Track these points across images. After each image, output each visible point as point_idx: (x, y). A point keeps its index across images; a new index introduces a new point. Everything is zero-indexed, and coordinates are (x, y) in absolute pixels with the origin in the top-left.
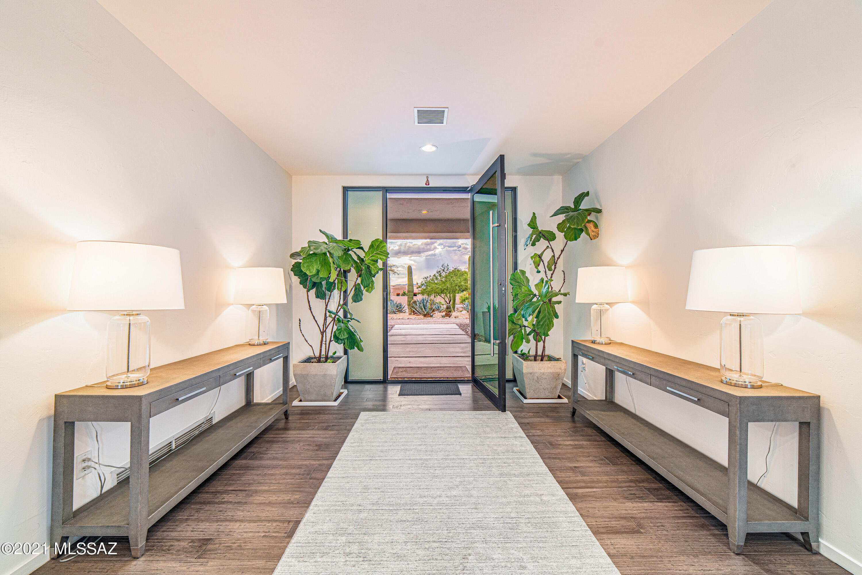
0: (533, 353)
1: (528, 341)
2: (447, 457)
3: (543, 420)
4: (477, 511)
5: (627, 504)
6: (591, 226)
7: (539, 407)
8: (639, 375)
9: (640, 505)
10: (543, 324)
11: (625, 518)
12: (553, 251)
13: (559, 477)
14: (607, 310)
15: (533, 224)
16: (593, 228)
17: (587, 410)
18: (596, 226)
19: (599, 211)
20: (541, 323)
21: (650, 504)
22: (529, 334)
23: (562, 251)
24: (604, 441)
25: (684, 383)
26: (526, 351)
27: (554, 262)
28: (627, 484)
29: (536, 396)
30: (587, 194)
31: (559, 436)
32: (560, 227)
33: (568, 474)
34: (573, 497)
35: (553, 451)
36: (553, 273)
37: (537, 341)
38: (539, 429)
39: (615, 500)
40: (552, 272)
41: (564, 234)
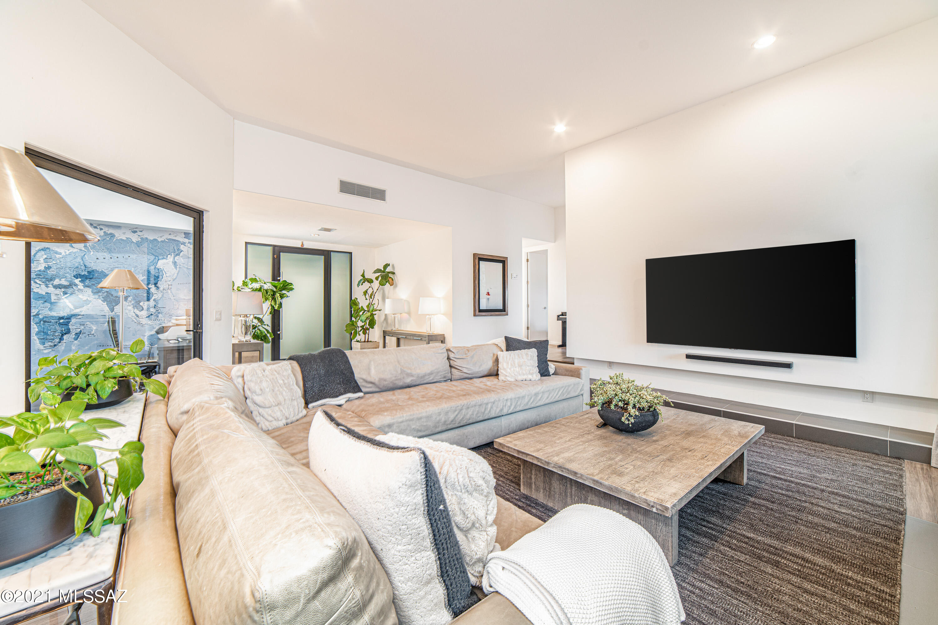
0: (363, 340)
1: (360, 334)
10: (371, 324)
12: (373, 289)
14: (397, 317)
15: (363, 275)
16: (391, 281)
18: (393, 280)
19: (394, 273)
22: (360, 331)
23: (377, 290)
26: (358, 339)
27: (373, 294)
30: (389, 265)
32: (377, 278)
37: (365, 334)
40: (372, 300)
41: (378, 281)
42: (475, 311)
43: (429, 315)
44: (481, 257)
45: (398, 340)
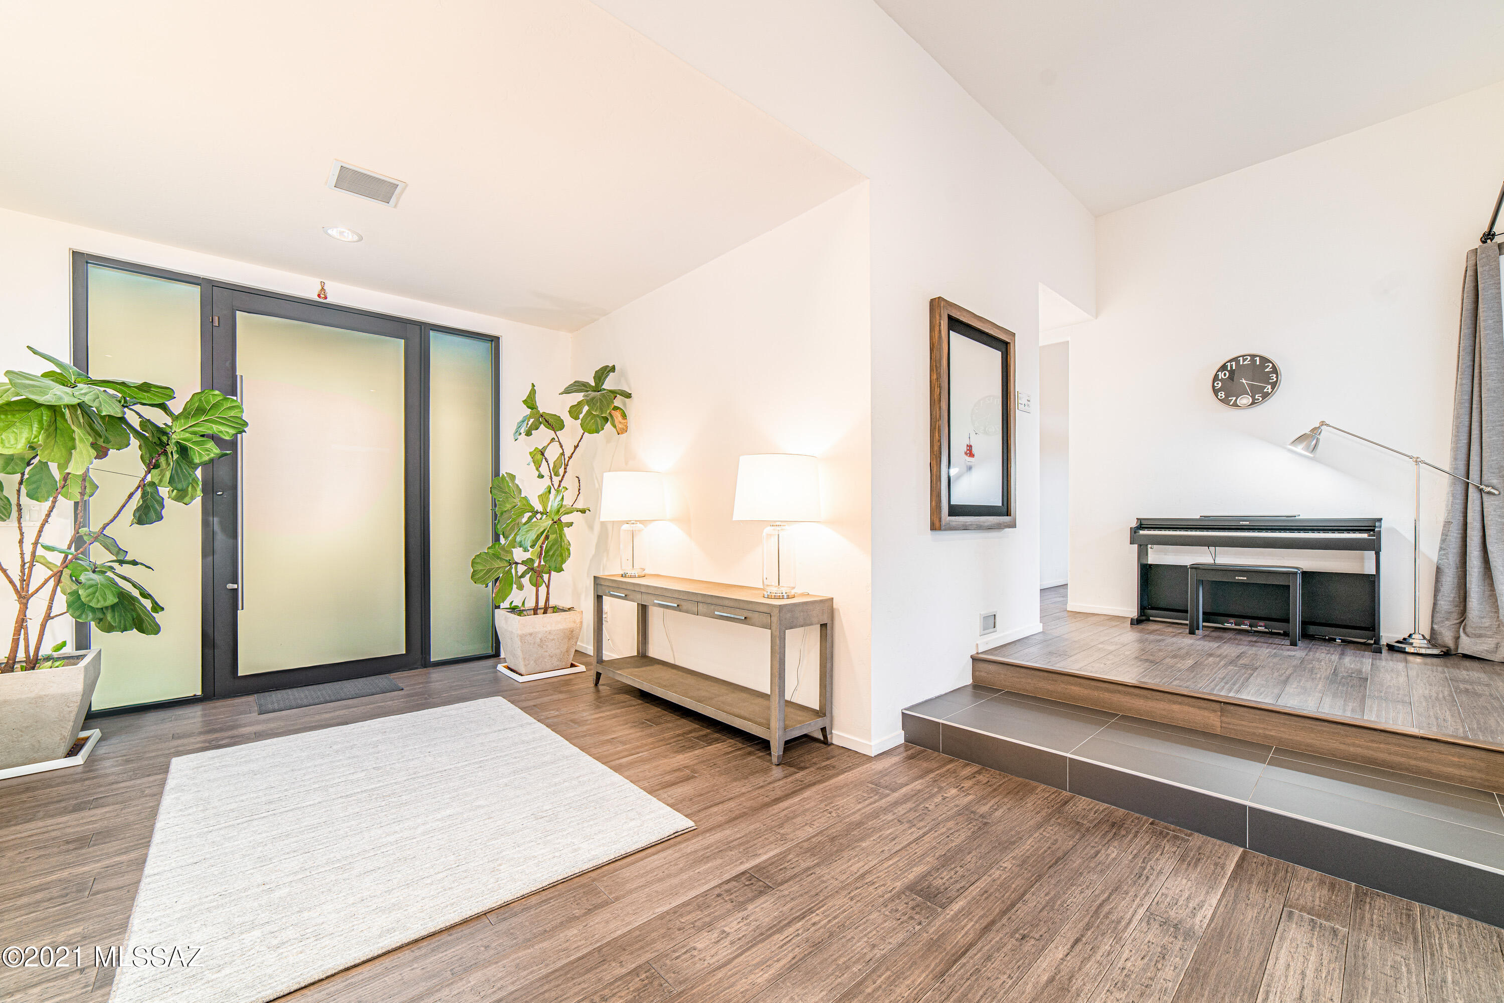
0: (531, 604)
1: (521, 587)
2: (414, 776)
3: (556, 697)
4: (492, 820)
5: (678, 757)
6: (617, 415)
7: (546, 684)
8: (685, 605)
9: (691, 754)
10: (553, 555)
11: (679, 770)
12: (561, 447)
13: (595, 754)
14: (640, 531)
15: (530, 402)
16: (620, 418)
17: (618, 670)
18: (624, 416)
19: (628, 396)
20: (551, 553)
21: (701, 750)
22: (522, 576)
23: (576, 447)
24: (641, 704)
25: (731, 604)
26: (517, 602)
27: (563, 462)
28: (675, 739)
29: (538, 669)
30: (613, 369)
31: (583, 711)
32: (574, 411)
33: (605, 748)
34: (617, 769)
35: (580, 729)
36: (562, 480)
37: (537, 586)
38: (553, 710)
39: (665, 757)
40: (560, 478)
41: (579, 421)
42: (936, 509)
43: (773, 524)
44: (956, 314)
45: (643, 610)
